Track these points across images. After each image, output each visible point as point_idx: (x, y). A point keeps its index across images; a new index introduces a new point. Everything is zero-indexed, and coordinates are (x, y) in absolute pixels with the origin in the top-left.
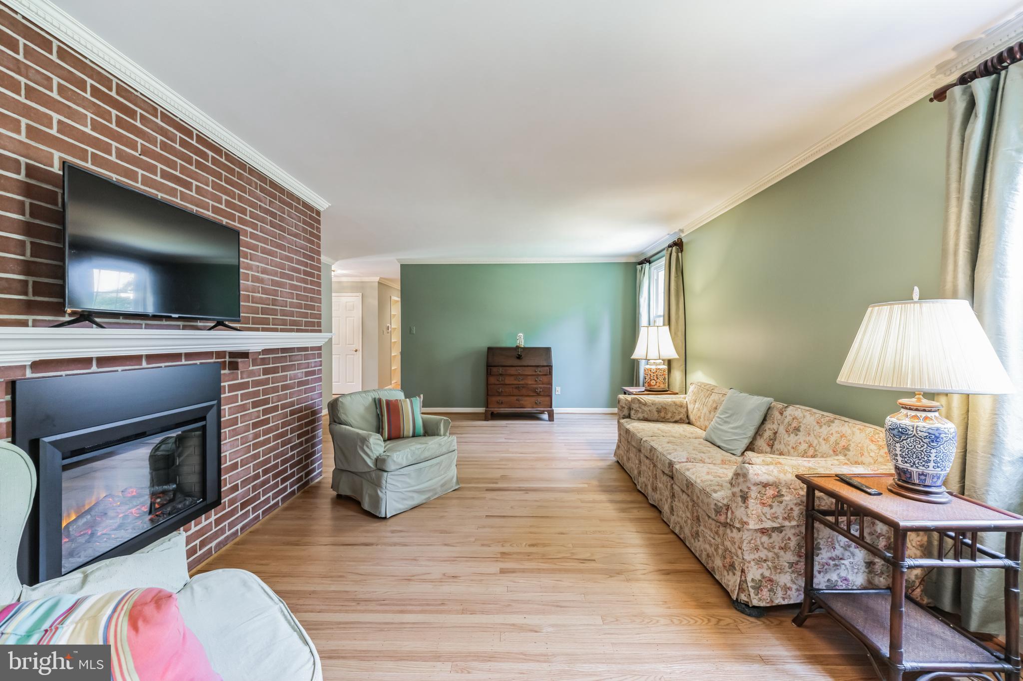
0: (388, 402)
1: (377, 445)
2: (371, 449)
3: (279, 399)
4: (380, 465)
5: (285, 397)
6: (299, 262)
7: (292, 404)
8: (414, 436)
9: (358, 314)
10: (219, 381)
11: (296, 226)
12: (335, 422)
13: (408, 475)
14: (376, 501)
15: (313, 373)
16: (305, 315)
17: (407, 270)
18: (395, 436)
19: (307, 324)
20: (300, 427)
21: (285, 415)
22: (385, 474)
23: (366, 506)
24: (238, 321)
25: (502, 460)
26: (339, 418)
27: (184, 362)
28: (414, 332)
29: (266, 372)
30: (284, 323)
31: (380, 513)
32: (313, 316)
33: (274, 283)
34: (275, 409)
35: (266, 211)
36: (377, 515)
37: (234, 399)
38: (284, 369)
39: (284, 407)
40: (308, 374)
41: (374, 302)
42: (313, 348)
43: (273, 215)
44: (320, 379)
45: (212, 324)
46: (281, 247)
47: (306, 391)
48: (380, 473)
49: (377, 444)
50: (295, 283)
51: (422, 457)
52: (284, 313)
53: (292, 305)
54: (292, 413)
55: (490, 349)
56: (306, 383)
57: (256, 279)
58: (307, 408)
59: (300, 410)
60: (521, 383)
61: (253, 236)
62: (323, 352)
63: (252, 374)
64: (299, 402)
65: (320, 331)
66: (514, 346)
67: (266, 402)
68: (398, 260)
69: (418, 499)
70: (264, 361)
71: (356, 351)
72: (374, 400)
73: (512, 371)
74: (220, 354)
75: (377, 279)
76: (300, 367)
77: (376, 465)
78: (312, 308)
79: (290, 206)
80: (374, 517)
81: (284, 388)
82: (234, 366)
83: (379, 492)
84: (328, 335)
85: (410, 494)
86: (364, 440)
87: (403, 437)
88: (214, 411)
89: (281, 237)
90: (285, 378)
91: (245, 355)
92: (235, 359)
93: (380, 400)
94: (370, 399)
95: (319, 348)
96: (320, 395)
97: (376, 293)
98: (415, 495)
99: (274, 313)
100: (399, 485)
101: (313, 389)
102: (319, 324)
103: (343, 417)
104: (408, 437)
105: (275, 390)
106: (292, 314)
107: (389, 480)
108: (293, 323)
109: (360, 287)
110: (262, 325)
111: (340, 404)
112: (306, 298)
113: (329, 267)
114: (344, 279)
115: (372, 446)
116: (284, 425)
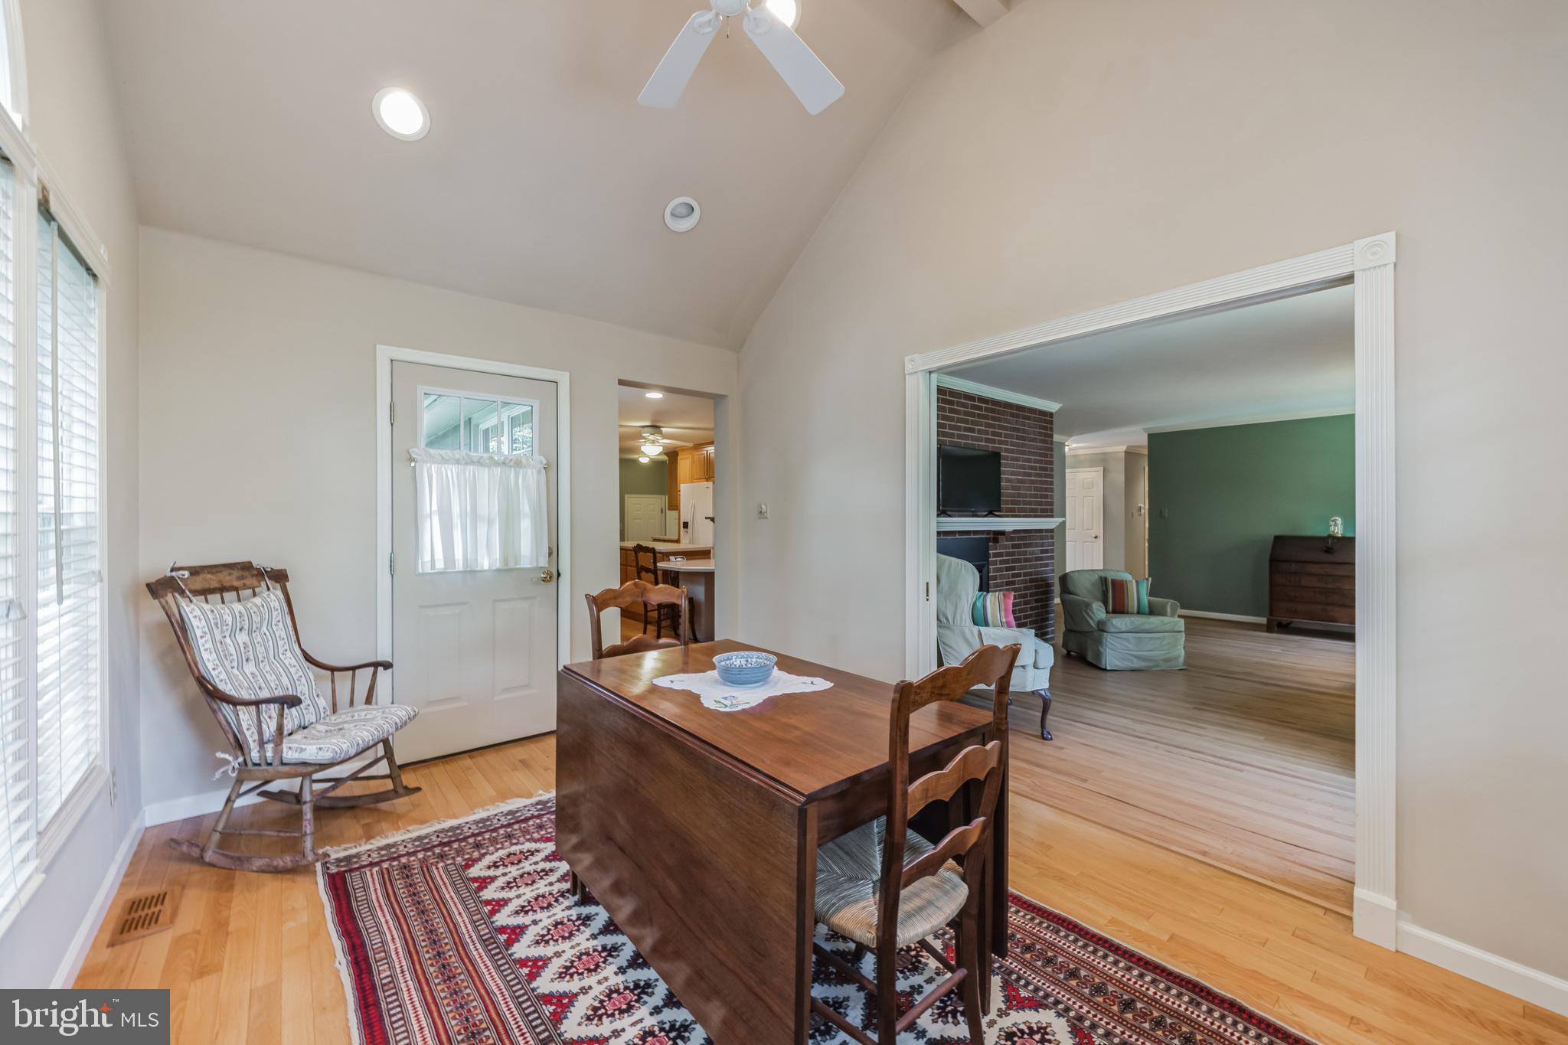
0: (1114, 582)
1: (1099, 612)
2: (1093, 613)
3: (1023, 568)
4: (1102, 627)
5: (1025, 567)
6: (1036, 461)
7: (1030, 574)
8: (1139, 612)
9: (1098, 492)
10: (988, 550)
11: (1034, 433)
12: (1065, 592)
13: (1127, 640)
14: (1098, 655)
15: (1046, 551)
16: (1040, 503)
17: (1154, 439)
18: (1119, 609)
19: (1043, 510)
20: (1036, 594)
21: (1025, 581)
22: (1105, 634)
23: (1090, 658)
24: (1000, 511)
25: (1257, 663)
26: (1068, 589)
27: (957, 537)
28: (1167, 515)
29: (1014, 546)
30: (1025, 510)
31: (1101, 663)
32: (1047, 503)
33: (1019, 481)
34: (1019, 575)
35: (1014, 429)
36: (1099, 665)
37: (995, 563)
38: (1026, 546)
39: (1026, 574)
40: (1043, 552)
41: (1119, 477)
42: (1047, 531)
43: (1018, 430)
44: (1052, 558)
45: (986, 513)
46: (1023, 453)
47: (1042, 566)
48: (1101, 633)
49: (1099, 610)
50: (1033, 478)
51: (1142, 627)
52: (1025, 503)
53: (1031, 496)
54: (1031, 581)
55: (1278, 539)
56: (1041, 559)
57: (1008, 480)
58: (1042, 580)
59: (1036, 580)
60: (1330, 586)
61: (1007, 450)
62: (1055, 534)
63: (1006, 547)
64: (1037, 573)
65: (1052, 516)
66: (1325, 534)
67: (1013, 568)
68: (1145, 430)
69: (1137, 664)
70: (1012, 539)
71: (1096, 537)
72: (1101, 578)
73: (1315, 569)
74: (988, 532)
75: (1124, 448)
76: (1036, 545)
77: (1098, 627)
78: (1046, 497)
79: (1029, 418)
80: (1096, 667)
81: (1026, 560)
82: (996, 541)
83: (1100, 648)
84: (1061, 520)
85: (1130, 657)
86: (1088, 605)
87: (1128, 613)
88: (986, 567)
89: (1023, 445)
90: (1025, 553)
91: (1002, 533)
92: (997, 536)
93: (1106, 579)
94: (1097, 577)
95: (1052, 531)
96: (1053, 571)
97: (1121, 467)
98: (1135, 660)
99: (1018, 503)
100: (1117, 645)
101: (1047, 565)
102: (1052, 510)
103: (1071, 588)
104: (1133, 613)
105: (1019, 561)
106: (1030, 503)
107: (1108, 639)
108: (1032, 510)
109: (1102, 461)
110: (1013, 513)
111: (1068, 577)
112: (1040, 489)
113: (1063, 445)
114: (1081, 452)
115: (1095, 611)
116: (1026, 588)
